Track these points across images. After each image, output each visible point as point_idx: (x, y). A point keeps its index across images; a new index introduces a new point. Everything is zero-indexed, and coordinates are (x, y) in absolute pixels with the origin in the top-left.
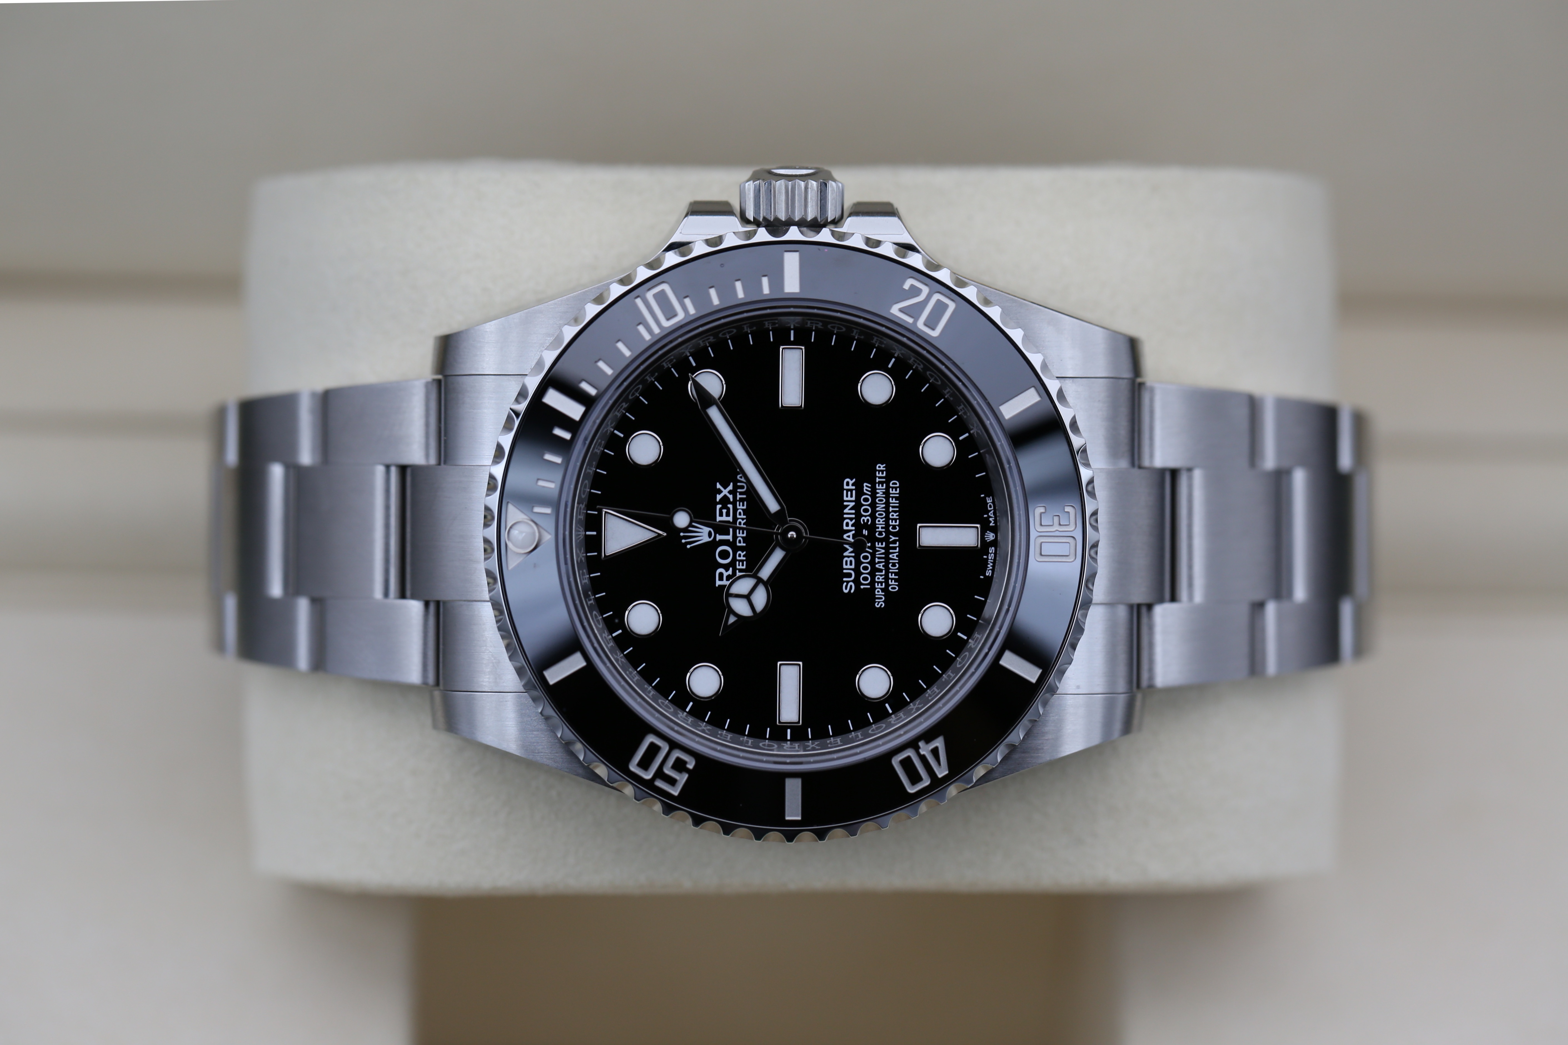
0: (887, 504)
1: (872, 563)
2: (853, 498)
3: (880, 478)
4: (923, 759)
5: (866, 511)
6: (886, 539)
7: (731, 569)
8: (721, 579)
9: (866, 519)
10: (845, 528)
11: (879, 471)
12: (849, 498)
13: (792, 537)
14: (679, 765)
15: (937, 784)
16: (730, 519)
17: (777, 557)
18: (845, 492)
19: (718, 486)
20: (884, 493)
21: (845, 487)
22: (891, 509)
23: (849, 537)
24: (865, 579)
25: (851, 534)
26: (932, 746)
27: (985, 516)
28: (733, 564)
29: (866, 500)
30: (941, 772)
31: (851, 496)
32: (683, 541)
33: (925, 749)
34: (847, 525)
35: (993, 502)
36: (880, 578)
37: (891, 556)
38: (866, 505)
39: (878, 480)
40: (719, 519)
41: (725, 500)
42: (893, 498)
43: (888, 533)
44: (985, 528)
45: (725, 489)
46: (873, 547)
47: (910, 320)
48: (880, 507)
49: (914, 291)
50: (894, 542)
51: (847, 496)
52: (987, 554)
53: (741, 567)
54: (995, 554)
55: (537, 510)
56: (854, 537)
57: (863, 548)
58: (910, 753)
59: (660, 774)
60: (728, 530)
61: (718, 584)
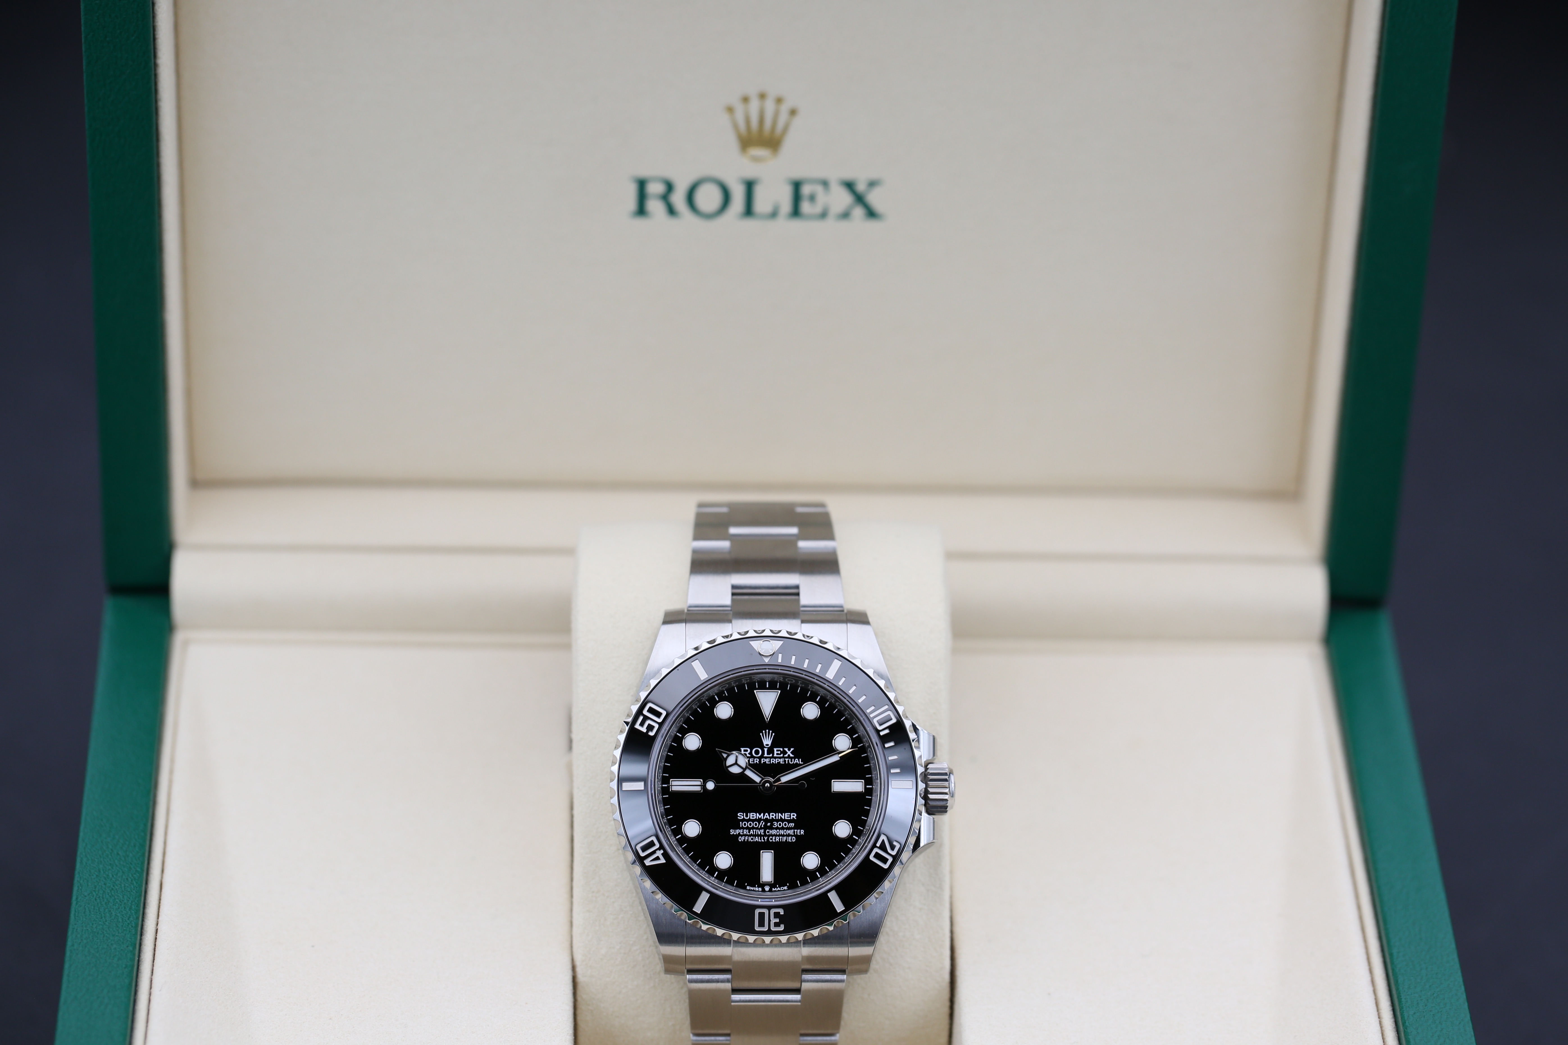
0: (783, 836)
1: (753, 828)
2: (786, 818)
3: (797, 832)
4: (654, 852)
5: (780, 825)
6: (765, 835)
7: (750, 756)
8: (745, 751)
9: (776, 824)
10: (771, 814)
11: (800, 831)
12: (786, 816)
13: (767, 786)
14: (650, 728)
15: (641, 860)
16: (775, 755)
17: (757, 779)
18: (790, 814)
19: (792, 749)
20: (789, 834)
21: (792, 814)
22: (781, 837)
23: (767, 816)
24: (745, 824)
25: (768, 817)
26: (661, 857)
27: (778, 886)
28: (752, 756)
29: (785, 825)
30: (648, 862)
31: (787, 817)
32: (764, 731)
33: (659, 853)
34: (773, 815)
35: (784, 890)
36: (746, 832)
37: (757, 837)
38: (783, 824)
39: (796, 830)
40: (775, 749)
41: (785, 752)
42: (787, 838)
43: (769, 836)
44: (772, 886)
45: (791, 753)
46: (761, 828)
47: (878, 845)
48: (782, 832)
49: (893, 847)
50: (764, 839)
52: (758, 887)
53: (751, 761)
54: (758, 891)
55: (780, 655)
56: (767, 819)
57: (761, 824)
58: (657, 846)
59: (646, 718)
60: (770, 754)
61: (742, 749)
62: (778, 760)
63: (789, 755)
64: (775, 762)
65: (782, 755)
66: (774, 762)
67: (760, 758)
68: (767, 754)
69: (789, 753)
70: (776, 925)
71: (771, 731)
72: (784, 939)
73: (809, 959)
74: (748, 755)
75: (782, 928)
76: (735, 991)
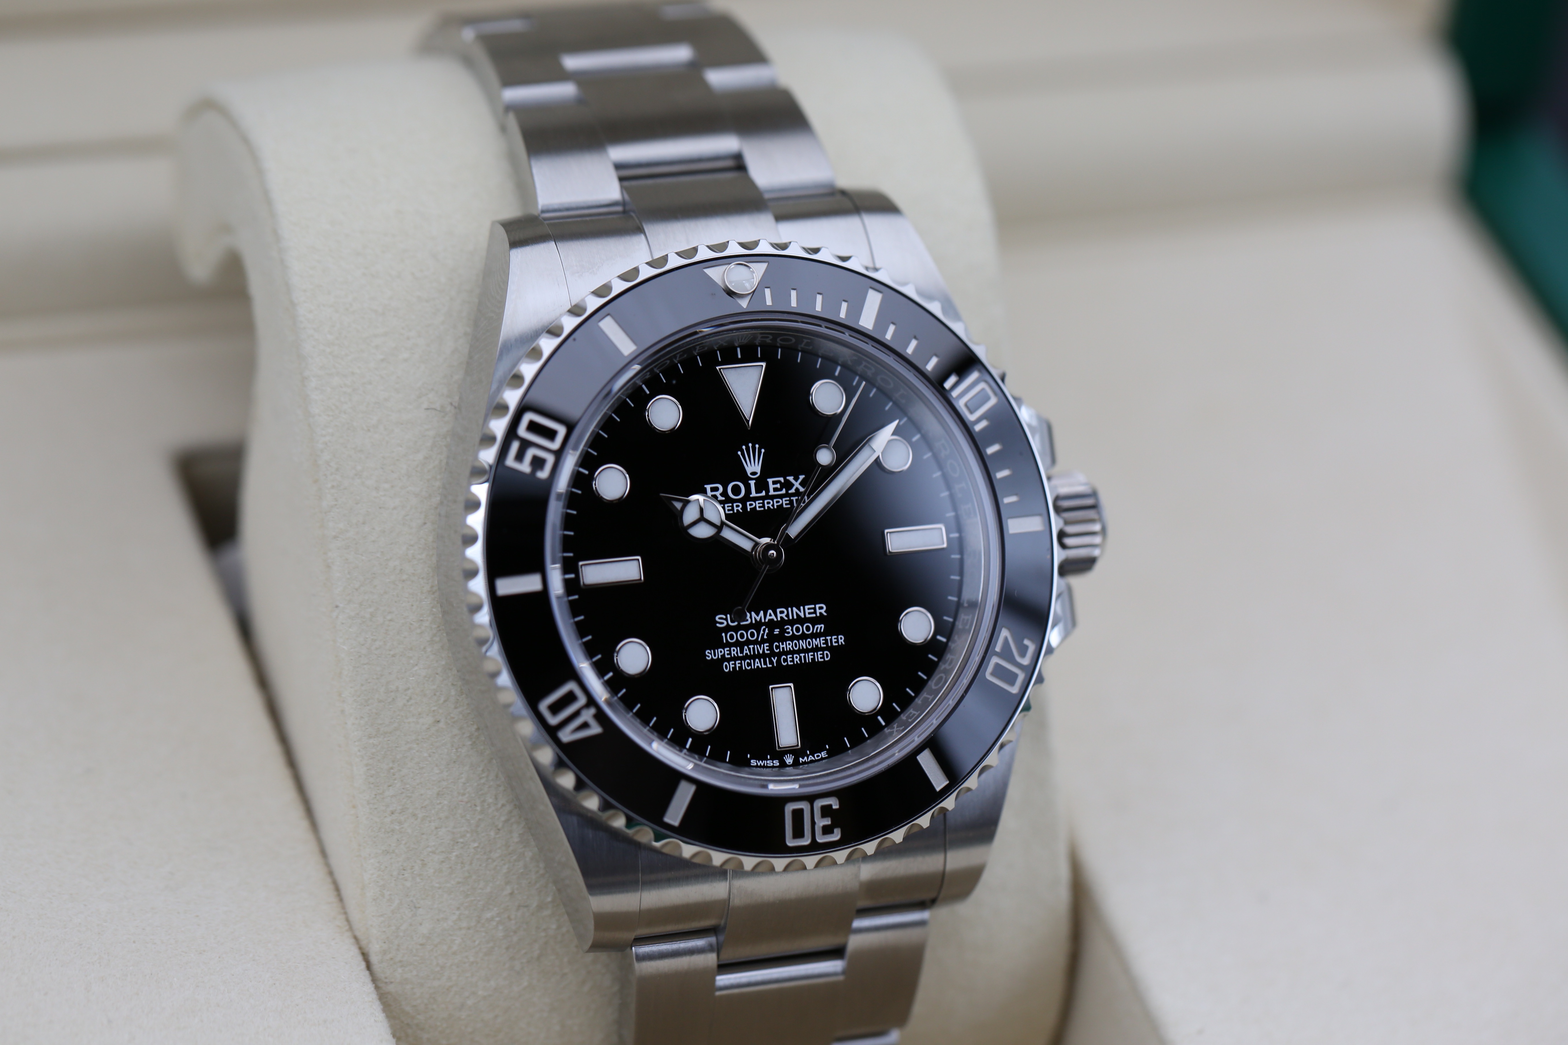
0: (807, 651)
1: (748, 643)
2: (808, 616)
3: (831, 640)
4: (576, 714)
5: (798, 630)
6: (773, 654)
7: (724, 499)
9: (790, 630)
10: (778, 610)
11: (837, 639)
12: (807, 611)
13: (772, 556)
14: (538, 463)
15: (552, 732)
17: (747, 544)
18: (813, 606)
20: (817, 646)
21: (818, 606)
22: (802, 655)
23: (770, 615)
24: (732, 637)
25: (773, 617)
26: (591, 723)
27: (808, 752)
29: (808, 628)
30: (566, 736)
31: (809, 613)
32: (744, 447)
33: (588, 715)
34: (782, 612)
35: (822, 759)
36: (735, 651)
37: (757, 660)
38: (803, 629)
39: (829, 638)
40: (770, 481)
41: (788, 485)
42: (814, 655)
43: (779, 655)
44: (796, 753)
46: (763, 641)
47: (998, 649)
48: (803, 644)
49: (1023, 650)
50: (771, 662)
51: (809, 609)
52: (772, 759)
54: (773, 767)
55: (768, 292)
56: (771, 620)
57: (762, 632)
58: (582, 700)
59: (525, 445)
60: (761, 492)
61: (708, 487)
62: (777, 502)
63: (797, 489)
64: (773, 505)
65: (784, 491)
66: (770, 505)
67: (743, 501)
68: (756, 493)
69: (797, 485)
70: (827, 830)
71: (757, 446)
72: (840, 856)
73: (873, 887)
74: (720, 498)
75: (836, 836)
76: (724, 967)
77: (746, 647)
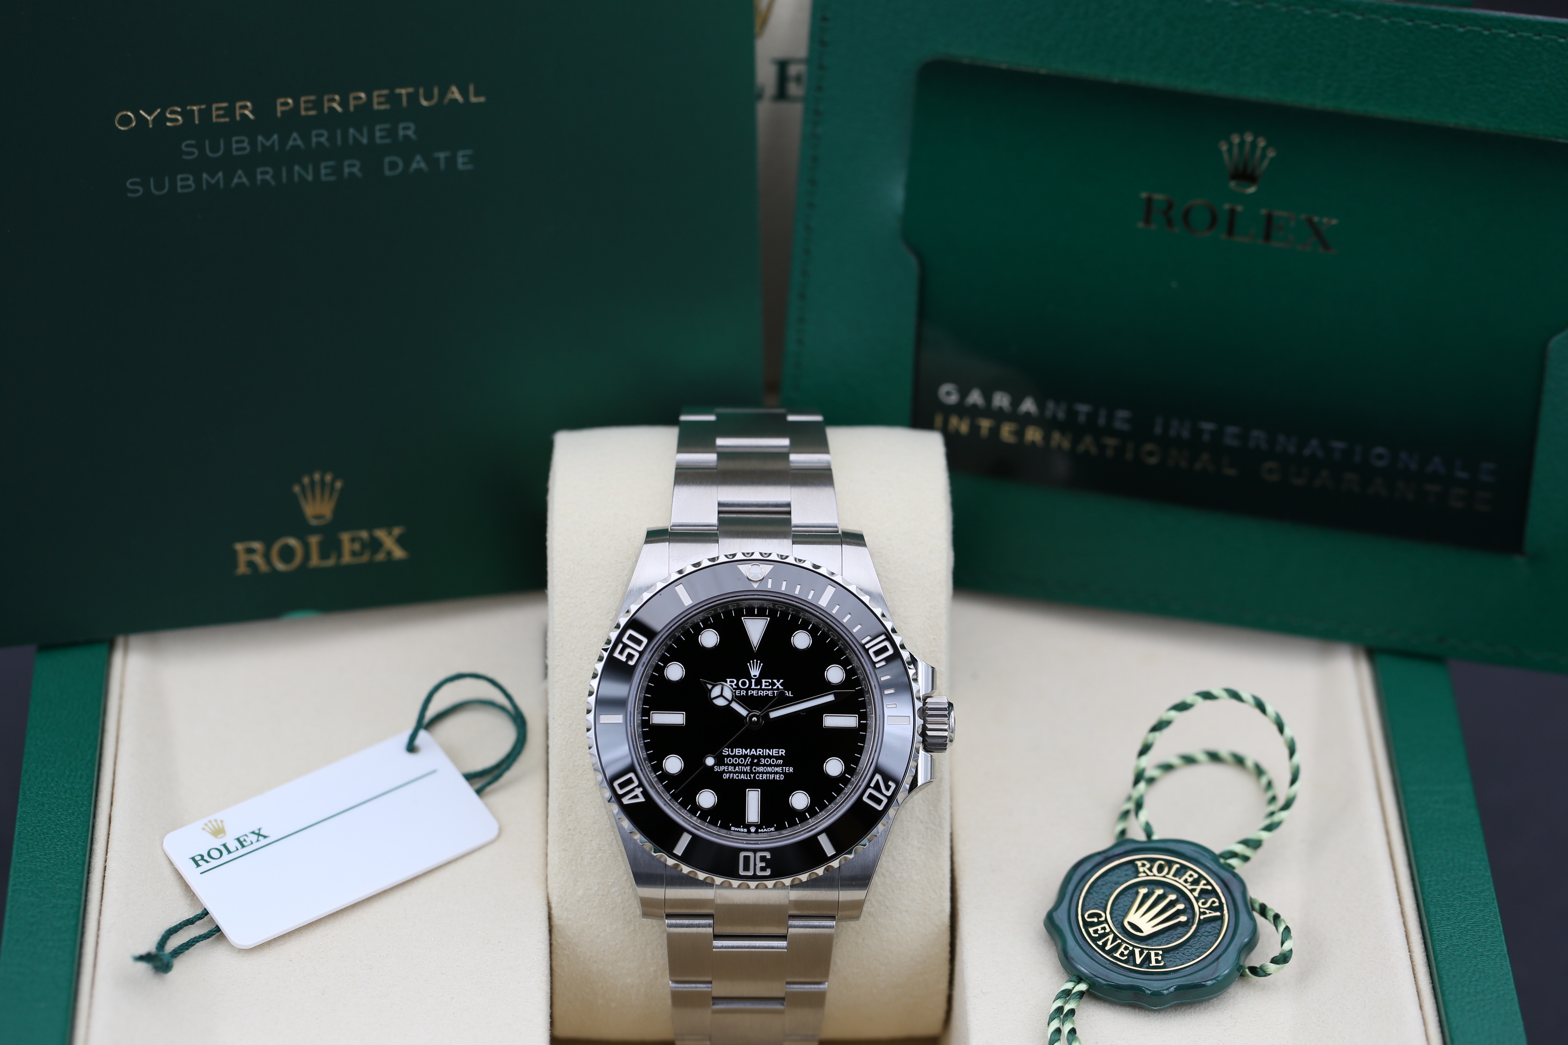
0: (771, 773)
1: (739, 765)
2: (774, 754)
3: (785, 769)
4: (632, 790)
5: (767, 761)
6: (751, 772)
7: (736, 687)
8: (731, 682)
9: (763, 761)
10: (758, 750)
11: (789, 769)
12: (774, 752)
13: (754, 721)
14: (630, 656)
15: (618, 798)
16: (763, 687)
17: (744, 712)
18: (778, 750)
19: (781, 681)
20: (777, 771)
21: (780, 750)
22: (768, 775)
23: (753, 752)
24: (730, 761)
25: (755, 753)
26: (640, 795)
27: (764, 827)
28: (739, 688)
29: (773, 761)
30: (626, 801)
31: (775, 753)
32: (751, 661)
33: (638, 791)
34: (760, 751)
35: (771, 831)
36: (731, 768)
37: (742, 775)
38: (770, 761)
39: (784, 768)
41: (774, 684)
42: (774, 776)
43: (755, 773)
44: (758, 827)
45: (780, 684)
46: (747, 765)
47: (872, 785)
48: (769, 769)
49: (888, 788)
50: (750, 777)
51: (775, 751)
52: (743, 828)
53: (737, 693)
54: (743, 832)
55: (770, 581)
56: (753, 755)
57: (747, 760)
58: (636, 783)
59: (625, 646)
60: (758, 686)
61: (728, 680)
62: (766, 692)
63: (778, 687)
64: (763, 694)
65: (770, 687)
66: (762, 694)
67: (747, 690)
68: (755, 686)
69: (778, 684)
70: (763, 869)
71: (759, 661)
72: (770, 884)
73: (797, 904)
74: (734, 687)
75: (768, 872)
76: (717, 937)
77: (737, 767)
